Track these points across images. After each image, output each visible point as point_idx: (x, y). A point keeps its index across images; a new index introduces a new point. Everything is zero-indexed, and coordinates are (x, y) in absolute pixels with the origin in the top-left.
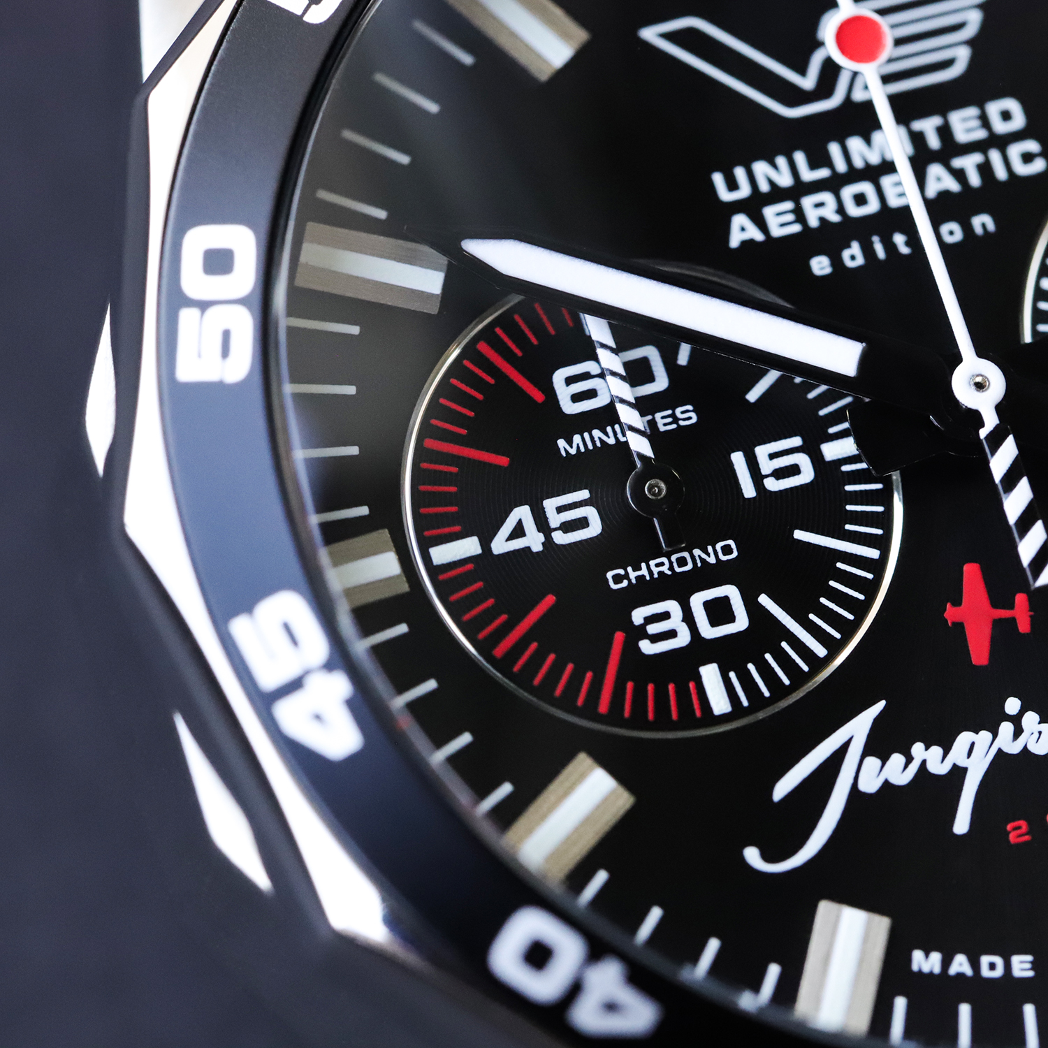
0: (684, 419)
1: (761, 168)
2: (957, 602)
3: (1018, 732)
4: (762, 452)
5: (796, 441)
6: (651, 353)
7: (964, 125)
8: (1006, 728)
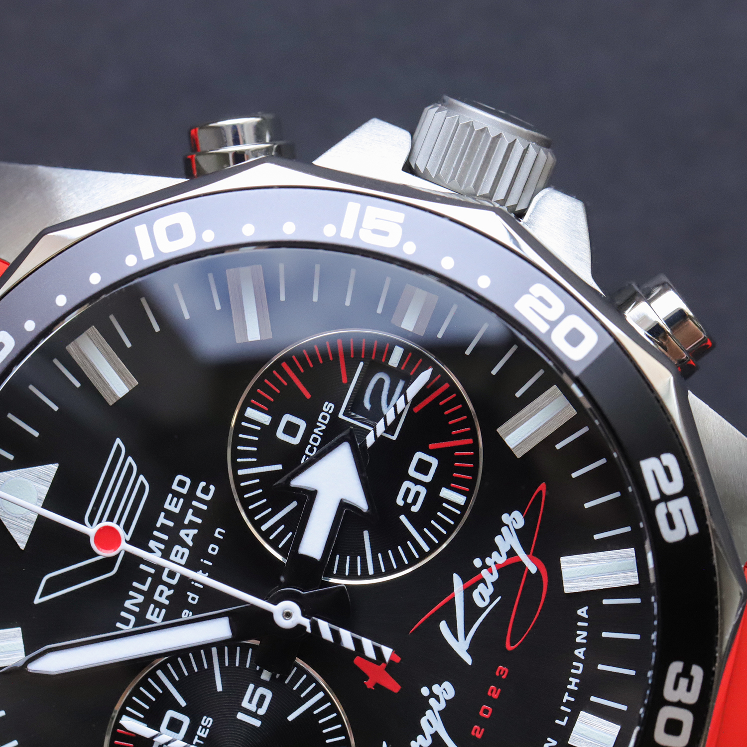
0: (208, 724)
1: (128, 604)
2: (367, 678)
3: (437, 698)
4: (245, 704)
5: (251, 687)
6: (170, 714)
7: (172, 505)
8: (432, 701)
